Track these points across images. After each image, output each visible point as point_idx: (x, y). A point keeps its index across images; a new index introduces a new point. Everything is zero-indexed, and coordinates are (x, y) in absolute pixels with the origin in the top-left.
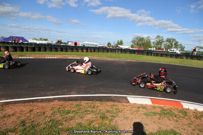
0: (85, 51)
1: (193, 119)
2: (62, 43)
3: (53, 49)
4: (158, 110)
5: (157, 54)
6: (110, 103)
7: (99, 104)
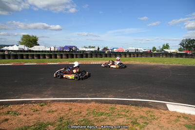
0: (128, 56)
2: (107, 49)
3: (98, 56)
6: (146, 109)
7: (134, 109)
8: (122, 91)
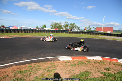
1: (94, 64)
4: (76, 62)
5: (67, 32)
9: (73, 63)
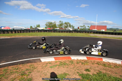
4: (58, 63)
5: (59, 31)
6: (29, 64)
7: (22, 66)
8: (12, 57)
9: (54, 64)
